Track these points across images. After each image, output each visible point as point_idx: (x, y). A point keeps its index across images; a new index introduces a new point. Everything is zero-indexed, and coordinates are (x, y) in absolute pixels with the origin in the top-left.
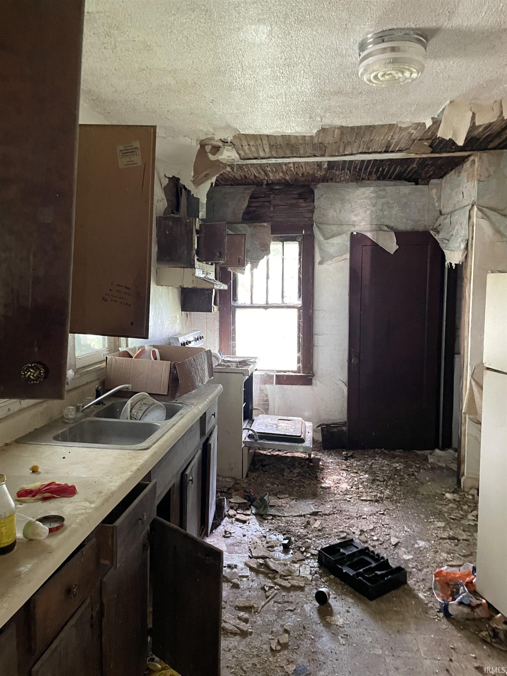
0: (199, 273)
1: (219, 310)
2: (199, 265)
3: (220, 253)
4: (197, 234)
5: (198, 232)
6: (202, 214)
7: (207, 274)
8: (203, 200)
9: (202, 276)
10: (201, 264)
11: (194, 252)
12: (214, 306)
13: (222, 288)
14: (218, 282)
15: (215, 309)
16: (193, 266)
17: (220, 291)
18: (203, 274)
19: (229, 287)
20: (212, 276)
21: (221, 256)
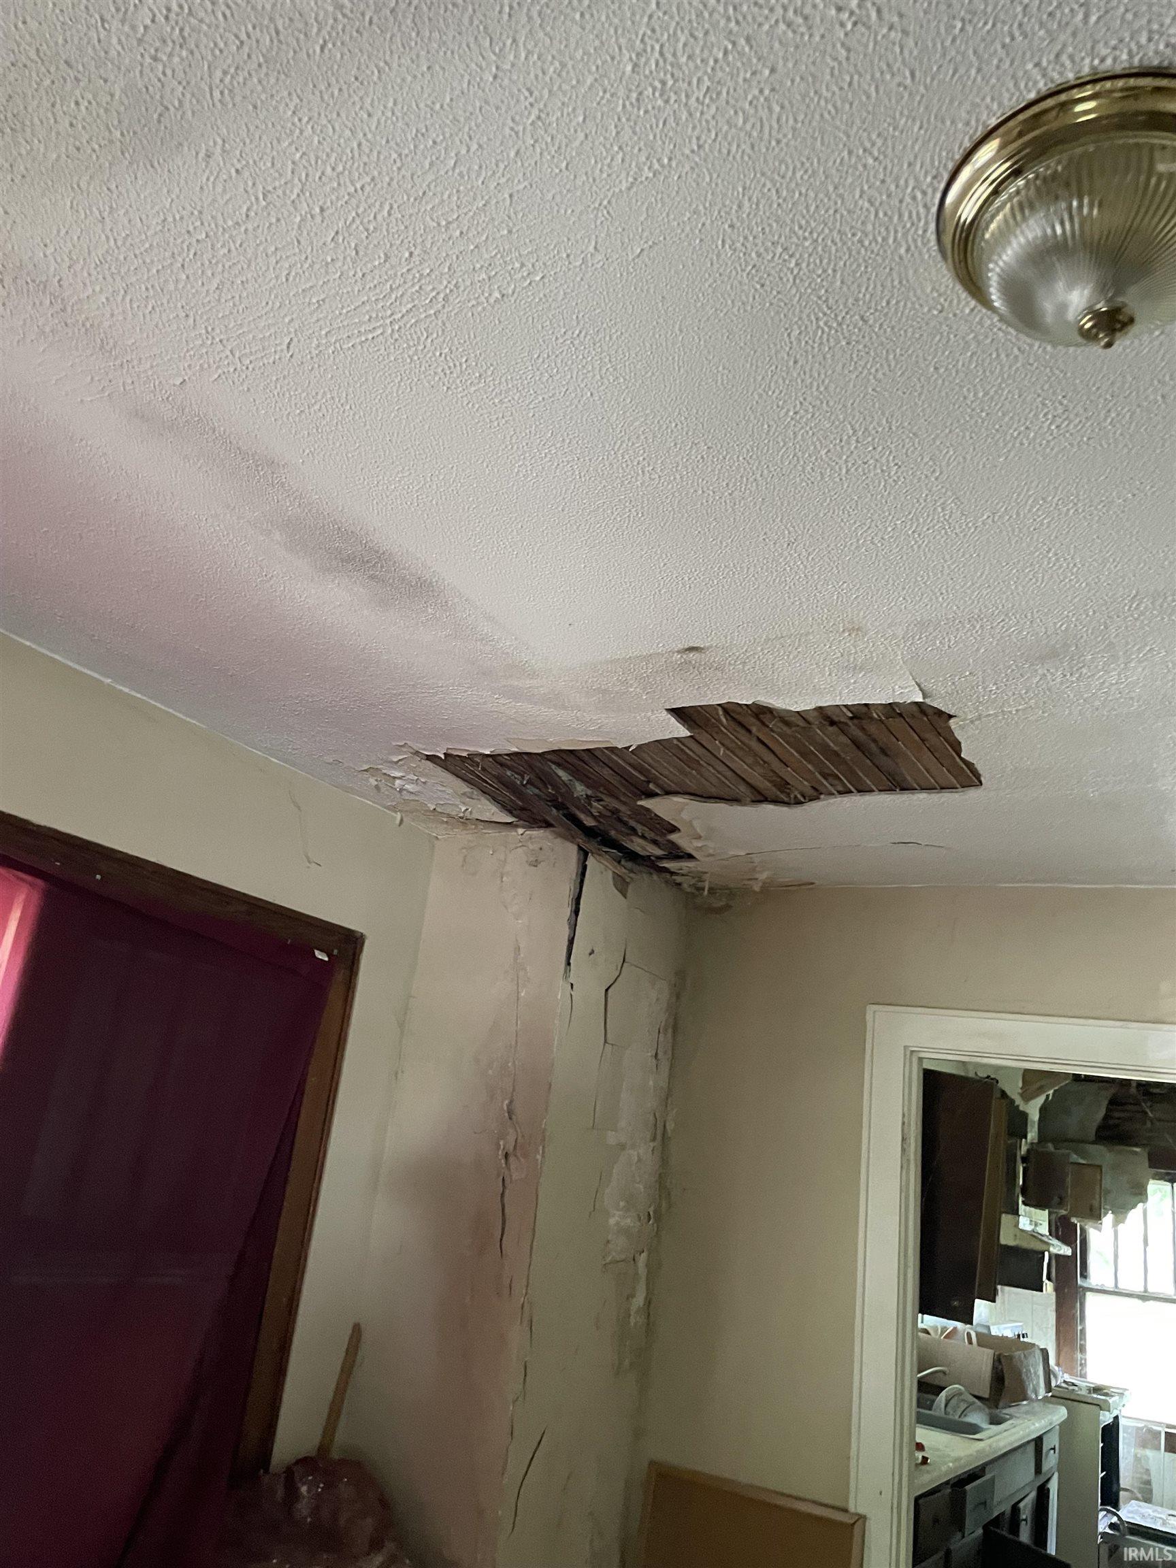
0: (1024, 1223)
1: (1056, 1289)
2: (1025, 1211)
3: (1061, 1198)
4: (1023, 1162)
5: (1024, 1159)
6: (1032, 1135)
7: (1036, 1225)
8: (1034, 1116)
9: (1029, 1228)
10: (1028, 1208)
11: (1018, 1190)
12: (1047, 1281)
13: (1061, 1252)
14: (1055, 1242)
15: (1049, 1287)
16: (1016, 1212)
17: (1058, 1256)
18: (1031, 1224)
19: (1074, 1253)
20: (1044, 1229)
21: (1061, 1203)
